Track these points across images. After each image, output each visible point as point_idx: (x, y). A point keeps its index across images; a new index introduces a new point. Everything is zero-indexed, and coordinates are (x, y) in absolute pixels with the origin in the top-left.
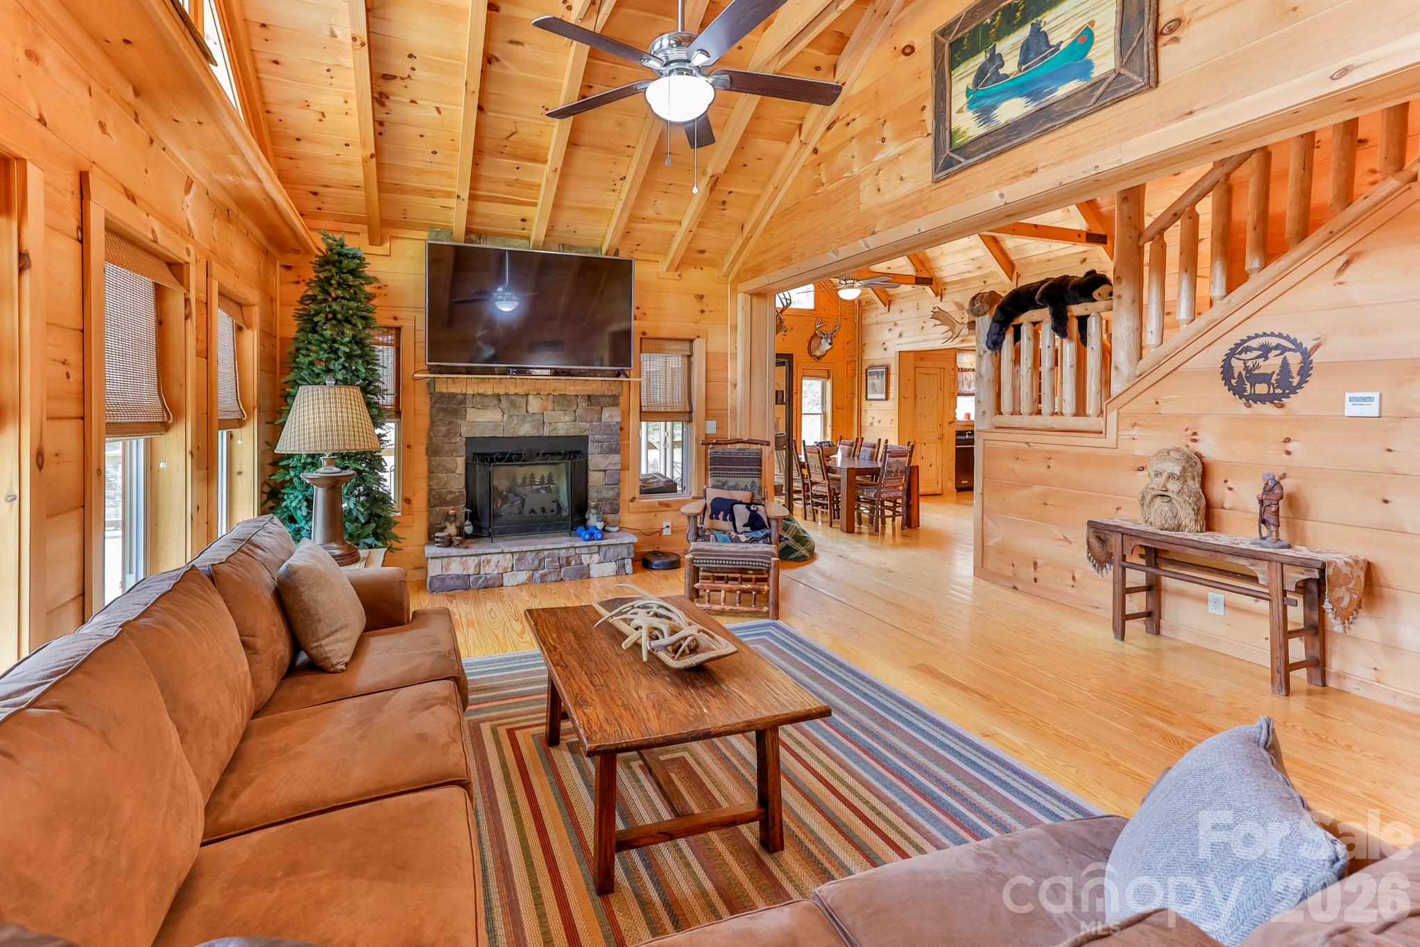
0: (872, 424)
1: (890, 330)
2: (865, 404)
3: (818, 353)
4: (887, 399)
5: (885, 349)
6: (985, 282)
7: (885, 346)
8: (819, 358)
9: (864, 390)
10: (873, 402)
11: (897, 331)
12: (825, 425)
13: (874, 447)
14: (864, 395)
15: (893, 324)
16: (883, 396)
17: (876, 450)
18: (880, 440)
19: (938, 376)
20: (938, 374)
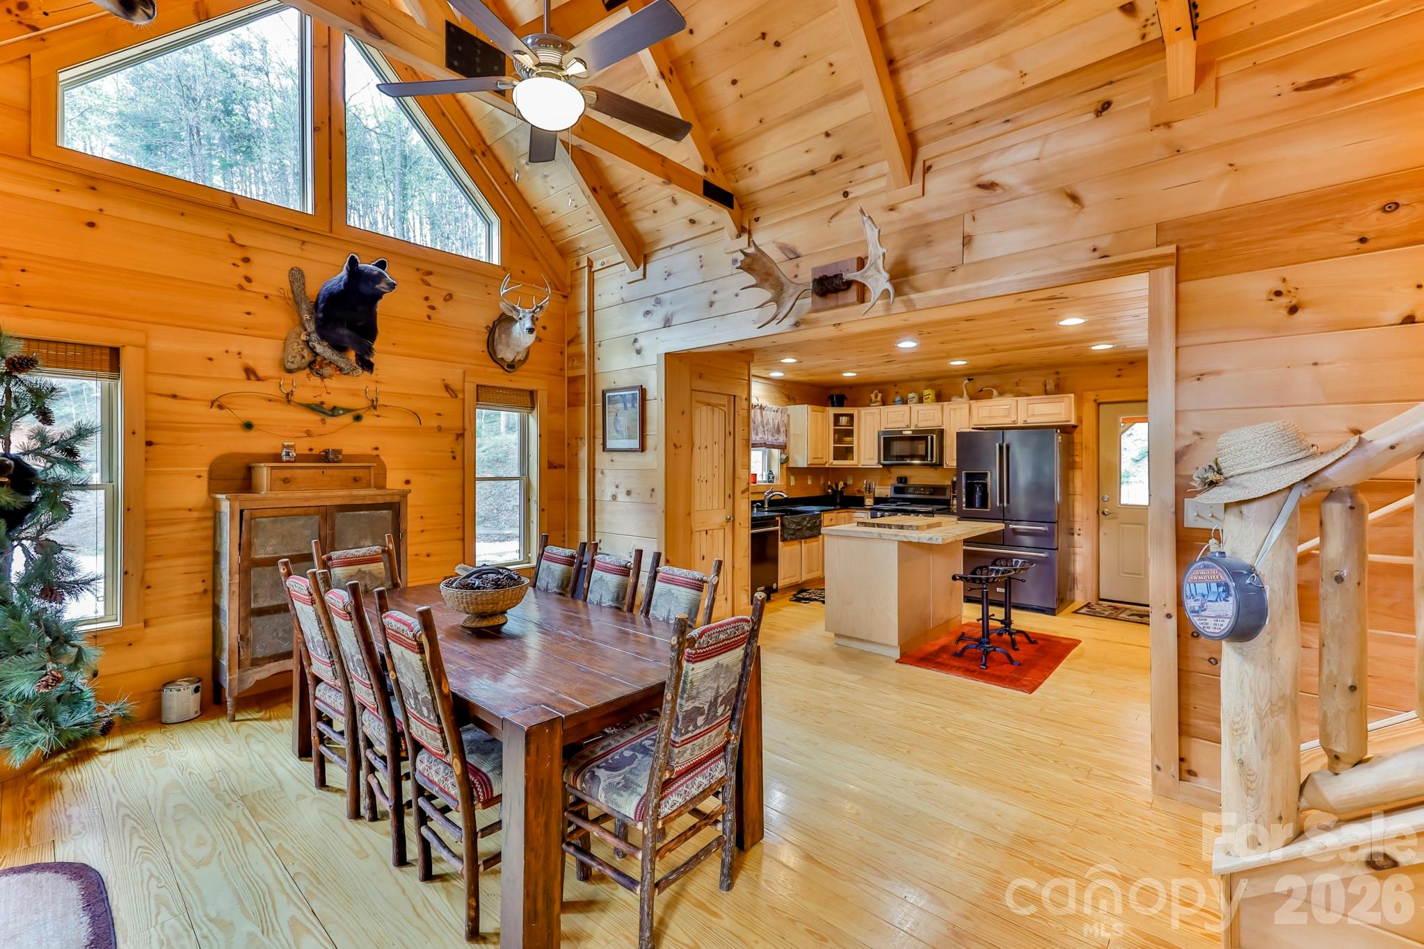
0: (614, 497)
1: (647, 313)
2: (602, 459)
3: (508, 355)
4: (643, 448)
5: (638, 352)
6: (846, 194)
7: (637, 346)
8: (512, 366)
9: (599, 433)
10: (616, 456)
11: (660, 313)
12: (527, 500)
13: (624, 571)
14: (599, 441)
15: (653, 300)
16: (635, 444)
17: (631, 580)
18: (639, 553)
19: (725, 409)
20: (725, 406)
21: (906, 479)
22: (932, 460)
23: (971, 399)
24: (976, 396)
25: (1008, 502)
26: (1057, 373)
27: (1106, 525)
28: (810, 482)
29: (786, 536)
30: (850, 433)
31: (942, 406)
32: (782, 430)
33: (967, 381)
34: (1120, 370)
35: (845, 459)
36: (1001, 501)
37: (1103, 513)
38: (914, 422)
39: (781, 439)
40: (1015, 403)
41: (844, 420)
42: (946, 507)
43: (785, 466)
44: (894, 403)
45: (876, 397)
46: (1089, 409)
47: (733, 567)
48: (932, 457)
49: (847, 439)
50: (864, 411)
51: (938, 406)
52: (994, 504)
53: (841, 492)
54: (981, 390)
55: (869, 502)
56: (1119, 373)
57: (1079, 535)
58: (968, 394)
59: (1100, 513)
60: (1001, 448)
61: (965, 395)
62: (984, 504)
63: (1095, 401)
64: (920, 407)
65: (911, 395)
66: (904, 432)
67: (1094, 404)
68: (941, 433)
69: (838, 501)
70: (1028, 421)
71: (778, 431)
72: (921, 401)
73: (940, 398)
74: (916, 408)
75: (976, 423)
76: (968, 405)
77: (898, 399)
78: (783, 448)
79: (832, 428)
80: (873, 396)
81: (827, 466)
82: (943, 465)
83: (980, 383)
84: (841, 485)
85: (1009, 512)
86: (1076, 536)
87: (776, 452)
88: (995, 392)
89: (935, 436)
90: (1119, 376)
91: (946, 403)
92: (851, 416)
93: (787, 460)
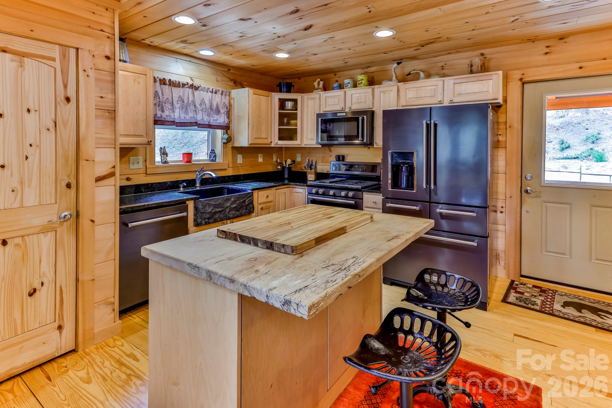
19: (57, 64)
20: (54, 60)
21: (343, 157)
22: (363, 140)
23: (400, 81)
24: (405, 78)
25: (435, 184)
26: (482, 54)
27: (529, 203)
28: (260, 160)
29: (199, 220)
30: (294, 117)
31: (373, 89)
32: (222, 111)
33: (396, 65)
34: (548, 47)
35: (291, 139)
36: (428, 182)
37: (527, 191)
38: (348, 104)
39: (222, 119)
40: (441, 83)
41: (289, 105)
42: (377, 183)
43: (230, 145)
44: (333, 89)
45: (319, 84)
46: (515, 87)
47: (77, 280)
48: (363, 137)
49: (293, 122)
50: (306, 96)
51: (369, 90)
52: (420, 186)
53: (289, 168)
54: (409, 74)
55: (311, 177)
56: (547, 50)
57: (501, 212)
58: (396, 77)
59: (524, 192)
60: (428, 126)
61: (394, 78)
62: (410, 185)
63: (521, 80)
64: (354, 91)
65: (346, 81)
66: (338, 114)
67: (520, 83)
68: (372, 114)
69: (286, 176)
70: (455, 101)
71: (218, 111)
72: (355, 86)
73: (371, 82)
74: (350, 92)
75: (404, 104)
76: (396, 88)
77: (336, 85)
78: (226, 128)
79: (277, 111)
80: (316, 84)
81: (273, 145)
82: (373, 145)
83: (409, 66)
84: (289, 161)
85: (436, 194)
86: (498, 213)
87: (219, 133)
88: (422, 75)
89: (365, 117)
90: (546, 53)
91: (377, 86)
92: (295, 101)
93: (229, 140)
